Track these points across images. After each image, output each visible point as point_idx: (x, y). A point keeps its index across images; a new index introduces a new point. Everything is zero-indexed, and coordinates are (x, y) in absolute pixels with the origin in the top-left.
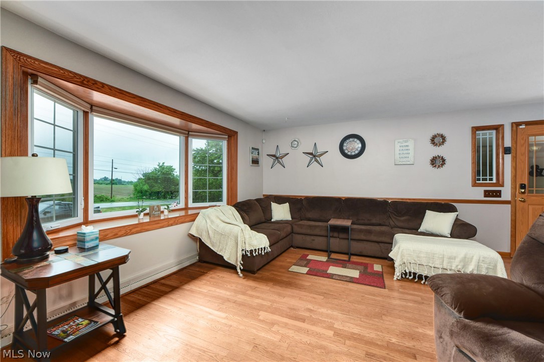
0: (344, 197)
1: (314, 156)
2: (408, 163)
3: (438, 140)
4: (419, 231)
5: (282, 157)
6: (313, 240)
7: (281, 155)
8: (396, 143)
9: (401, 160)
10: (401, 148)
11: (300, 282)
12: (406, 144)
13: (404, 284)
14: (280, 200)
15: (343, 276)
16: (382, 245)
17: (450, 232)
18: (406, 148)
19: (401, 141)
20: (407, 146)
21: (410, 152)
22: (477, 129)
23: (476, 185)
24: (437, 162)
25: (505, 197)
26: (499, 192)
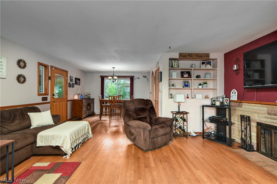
3: (21, 64)
12: (0, 60)
17: (53, 122)
20: (1, 62)
21: (3, 67)
22: (40, 64)
23: (39, 95)
24: (21, 79)
25: (49, 100)
26: (47, 98)
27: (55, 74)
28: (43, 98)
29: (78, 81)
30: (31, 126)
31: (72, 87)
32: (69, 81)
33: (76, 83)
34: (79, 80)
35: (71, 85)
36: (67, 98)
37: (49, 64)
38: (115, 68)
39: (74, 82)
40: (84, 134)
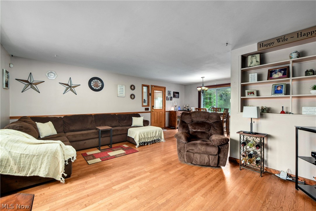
0: (93, 114)
1: (70, 87)
2: (123, 96)
3: (133, 87)
4: (132, 126)
5: (36, 84)
6: (85, 143)
7: (34, 82)
8: (118, 86)
9: (120, 94)
10: (120, 89)
11: (106, 166)
12: (122, 87)
13: (141, 147)
14: (44, 120)
15: (120, 154)
16: (122, 135)
17: (143, 124)
18: (122, 89)
19: (120, 85)
20: (122, 88)
21: (123, 91)
22: (143, 85)
23: (143, 106)
24: (132, 97)
25: (150, 110)
26: (148, 108)
27: (155, 91)
28: (145, 108)
29: (177, 95)
30: (132, 125)
31: (170, 100)
32: (167, 95)
33: (174, 96)
34: (178, 93)
35: (168, 99)
36: (165, 109)
37: (150, 84)
38: (204, 77)
39: (172, 95)
40: (154, 137)
